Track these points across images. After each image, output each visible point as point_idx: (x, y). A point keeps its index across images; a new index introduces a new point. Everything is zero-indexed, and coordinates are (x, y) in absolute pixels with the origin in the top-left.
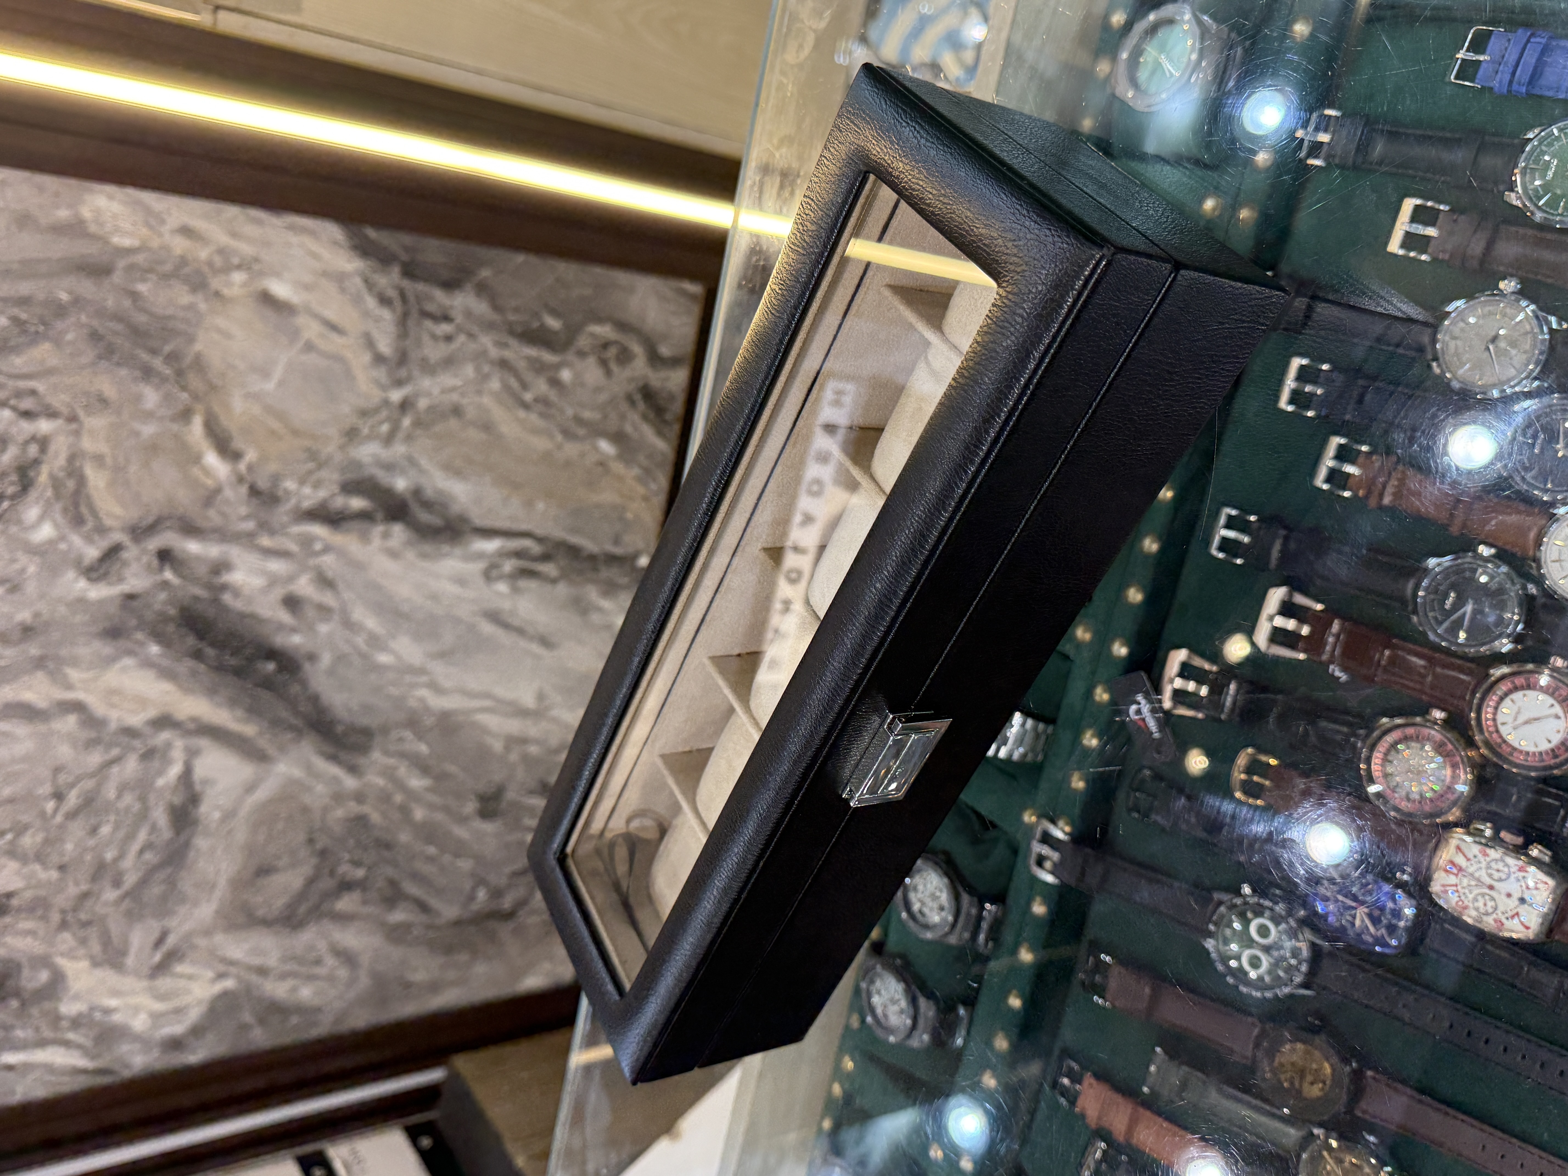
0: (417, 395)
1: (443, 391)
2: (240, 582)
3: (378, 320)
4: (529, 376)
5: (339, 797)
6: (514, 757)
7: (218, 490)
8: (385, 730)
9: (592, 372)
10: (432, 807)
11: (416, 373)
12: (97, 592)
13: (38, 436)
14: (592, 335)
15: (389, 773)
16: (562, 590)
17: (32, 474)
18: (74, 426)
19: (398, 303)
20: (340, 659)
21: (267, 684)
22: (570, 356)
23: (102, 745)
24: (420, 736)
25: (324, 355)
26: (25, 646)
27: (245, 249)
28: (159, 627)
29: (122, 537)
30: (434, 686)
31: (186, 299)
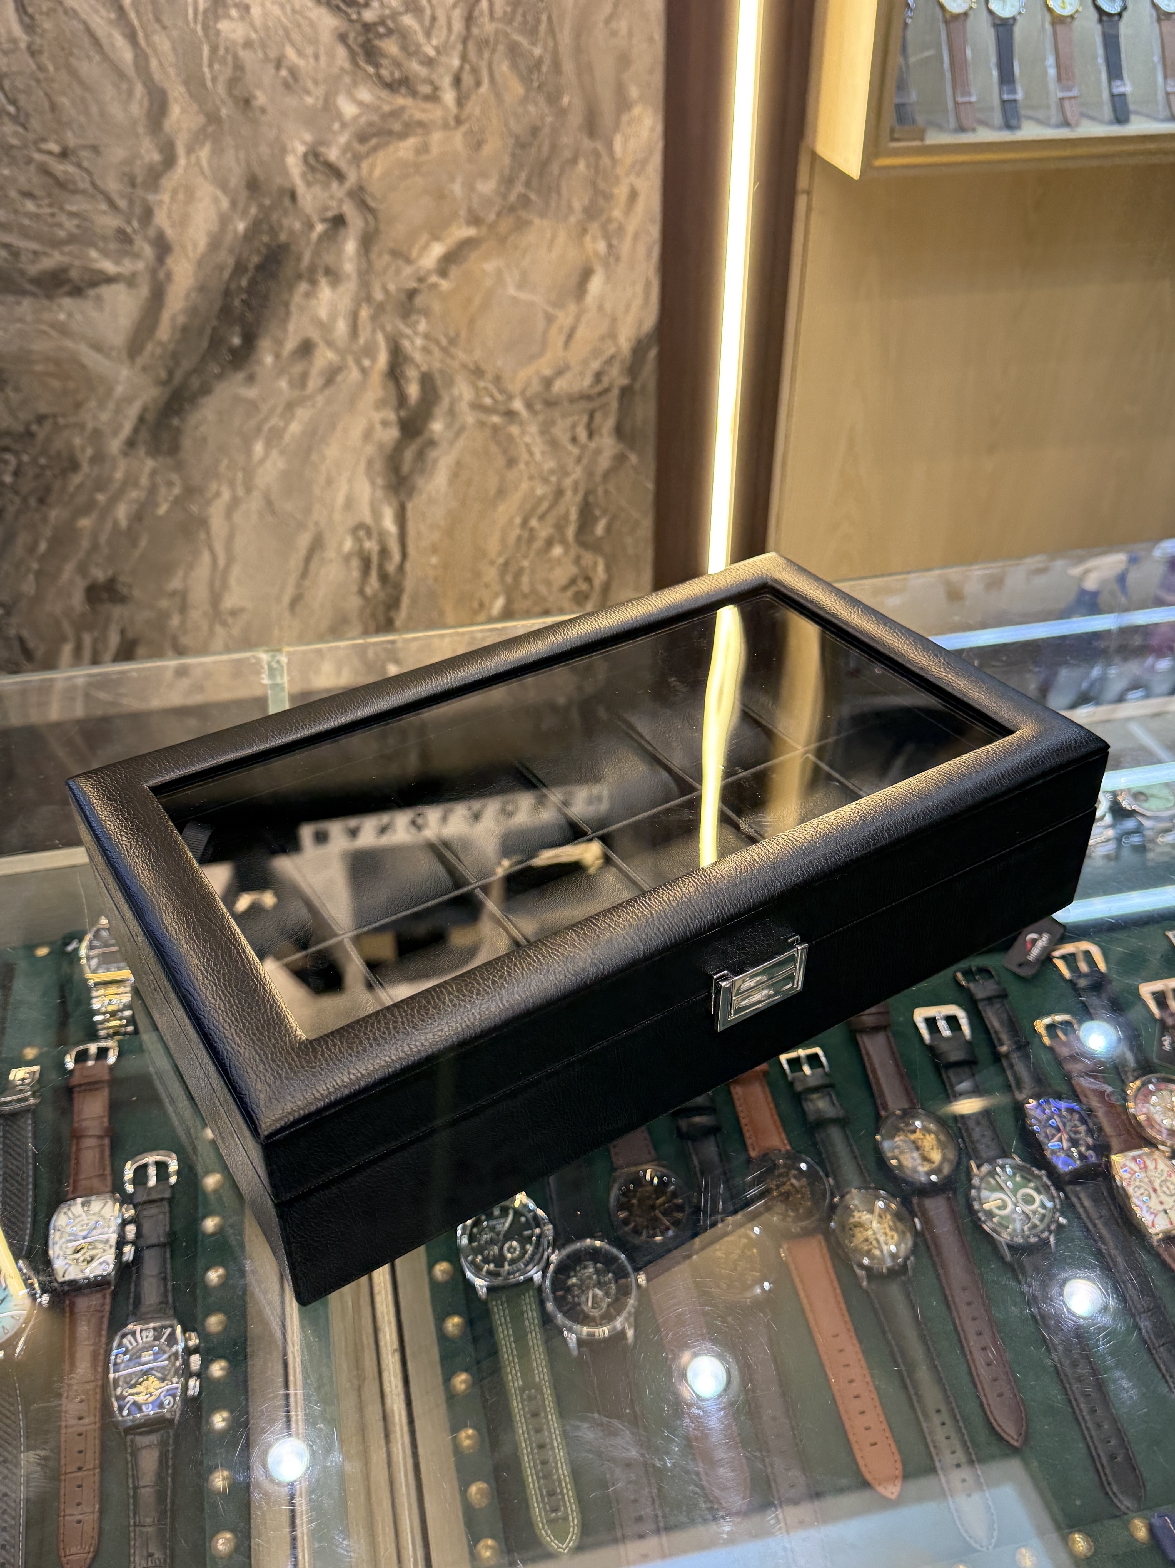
0: (521, 424)
1: (527, 445)
2: (321, 296)
3: (582, 374)
4: (551, 519)
5: (97, 435)
6: (164, 603)
7: (409, 261)
8: (179, 467)
9: (561, 574)
10: (95, 535)
11: (541, 418)
12: (294, 164)
13: (439, 93)
14: (595, 564)
15: (130, 481)
16: (354, 603)
17: (403, 90)
18: (452, 123)
19: (599, 388)
20: (253, 406)
21: (216, 342)
22: (574, 550)
23: (129, 190)
24: (177, 502)
25: (545, 333)
26: (230, 102)
27: (625, 248)
28: (265, 227)
29: (352, 178)
30: (235, 502)
31: (577, 205)
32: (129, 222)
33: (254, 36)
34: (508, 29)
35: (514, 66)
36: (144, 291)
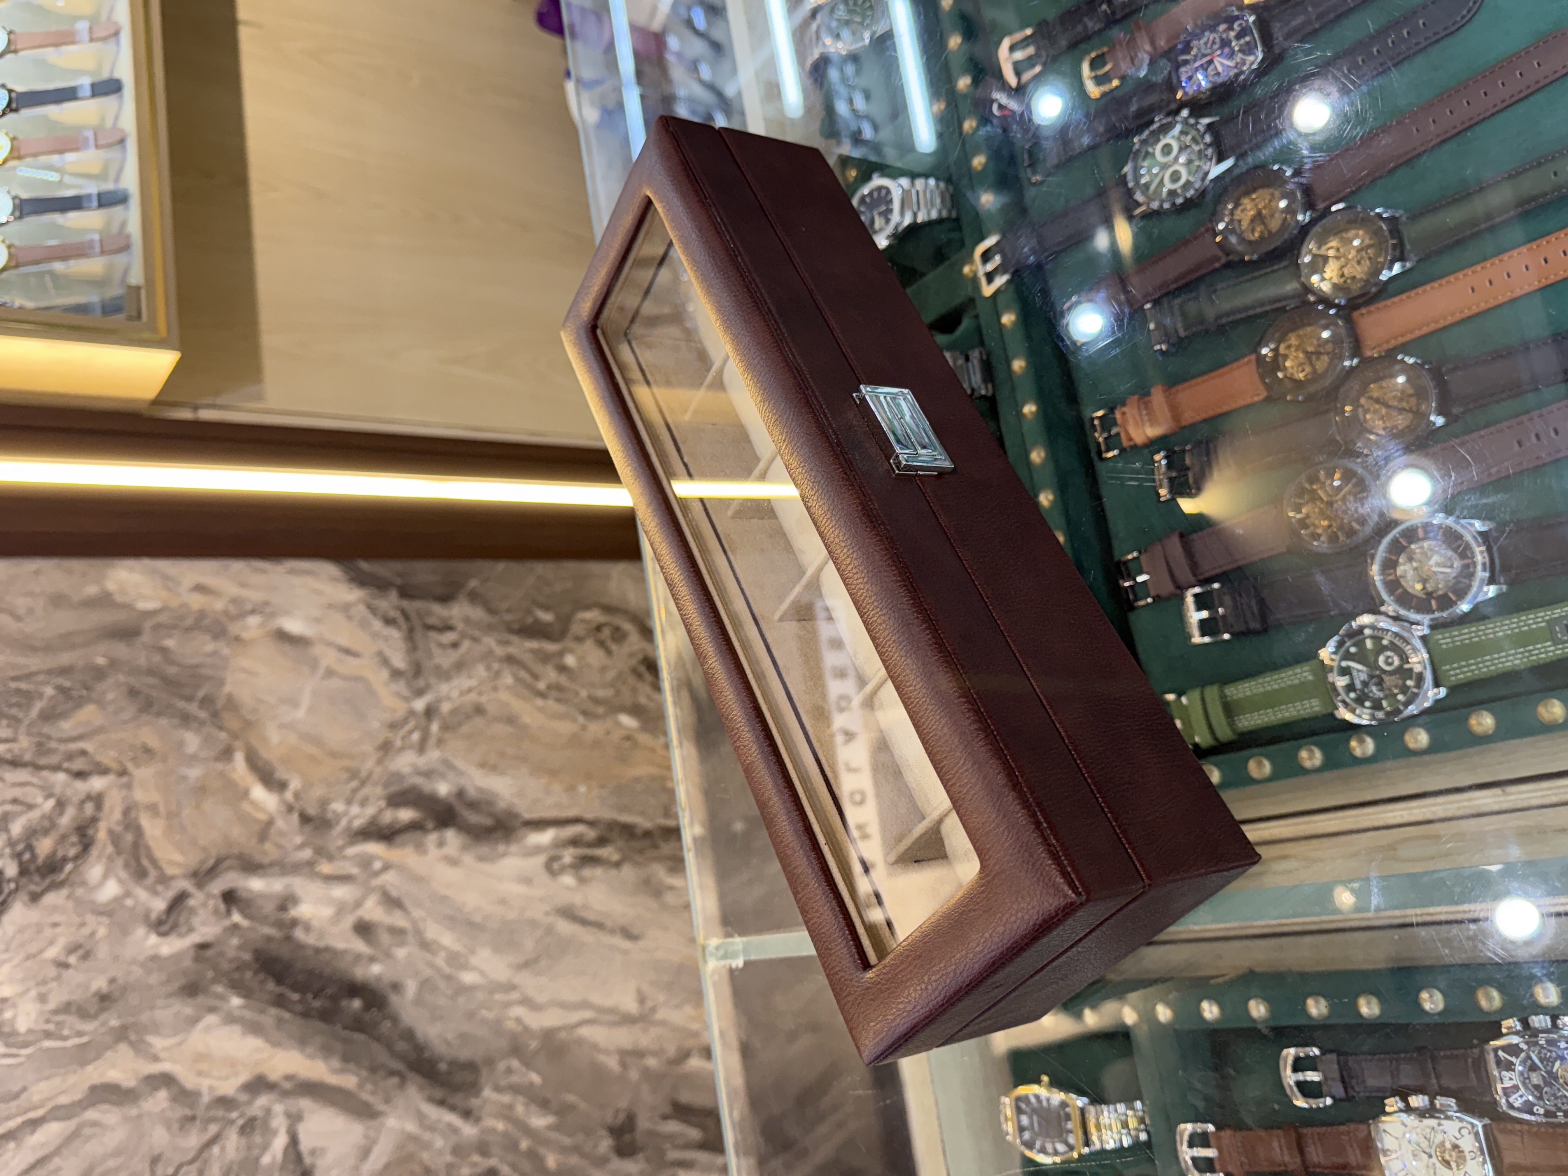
0: (439, 701)
1: (462, 694)
2: (309, 915)
3: (386, 639)
4: (538, 668)
5: (459, 1150)
6: (634, 1075)
7: (270, 823)
8: (490, 1062)
9: (594, 655)
10: (564, 1150)
11: (433, 681)
12: (169, 947)
13: (93, 793)
14: (583, 621)
15: (506, 1113)
16: (628, 872)
17: (90, 832)
18: (125, 779)
19: (401, 620)
20: (425, 984)
21: (358, 1025)
22: (568, 643)
23: (198, 1122)
24: (528, 1064)
25: (345, 678)
26: (103, 1017)
27: (254, 596)
28: (236, 976)
29: (185, 884)
30: (527, 1002)
31: (210, 647)
32: (232, 1122)
33: (33, 993)
34: (27, 722)
35: (64, 715)
36: (305, 1103)
